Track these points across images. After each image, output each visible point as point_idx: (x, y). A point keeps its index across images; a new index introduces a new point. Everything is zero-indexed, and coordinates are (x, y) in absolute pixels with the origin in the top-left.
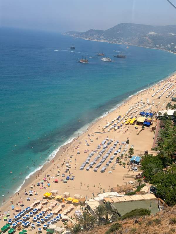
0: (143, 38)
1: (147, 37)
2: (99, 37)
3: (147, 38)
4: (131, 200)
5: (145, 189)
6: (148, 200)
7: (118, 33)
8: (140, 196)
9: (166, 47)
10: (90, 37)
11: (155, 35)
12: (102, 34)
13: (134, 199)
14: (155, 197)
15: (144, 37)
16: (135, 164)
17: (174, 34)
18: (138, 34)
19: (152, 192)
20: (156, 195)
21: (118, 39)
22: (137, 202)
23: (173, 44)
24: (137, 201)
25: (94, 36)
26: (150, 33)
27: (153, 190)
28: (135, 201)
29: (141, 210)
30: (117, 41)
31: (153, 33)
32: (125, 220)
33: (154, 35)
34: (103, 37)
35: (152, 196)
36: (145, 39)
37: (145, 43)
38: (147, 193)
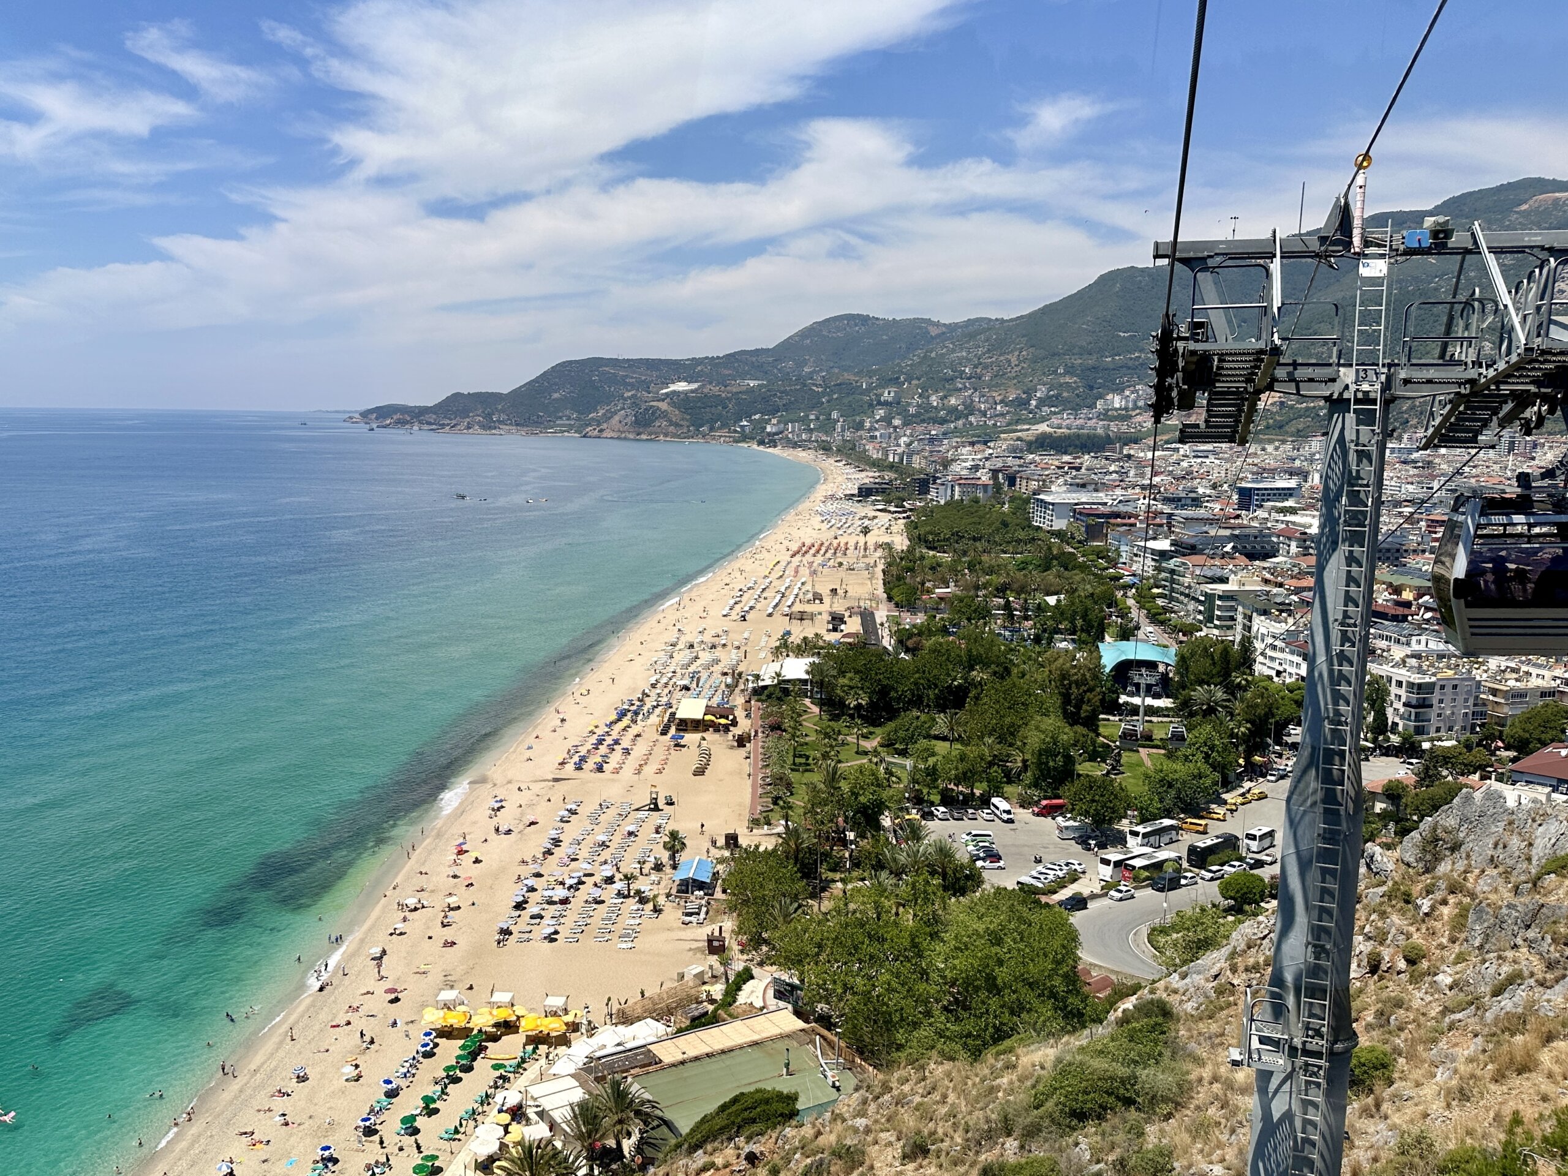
0: (652, 407)
1: (663, 400)
2: (489, 416)
3: (663, 406)
4: (708, 1050)
5: (752, 992)
6: (773, 1039)
7: (556, 395)
8: (738, 1024)
9: (735, 431)
10: (454, 422)
11: (692, 391)
12: (500, 407)
13: (718, 1046)
14: (800, 1024)
15: (652, 403)
16: (697, 893)
17: (756, 383)
18: (630, 394)
19: (782, 1004)
20: (798, 1013)
21: (561, 418)
22: (732, 1054)
23: (757, 417)
24: (731, 1050)
25: (468, 417)
26: (673, 387)
27: (784, 992)
28: (723, 1052)
29: (758, 1096)
30: (558, 426)
31: (681, 386)
32: (700, 1152)
33: (686, 393)
34: (503, 417)
35: (785, 1021)
36: (658, 408)
37: (657, 424)
38: (762, 1009)
